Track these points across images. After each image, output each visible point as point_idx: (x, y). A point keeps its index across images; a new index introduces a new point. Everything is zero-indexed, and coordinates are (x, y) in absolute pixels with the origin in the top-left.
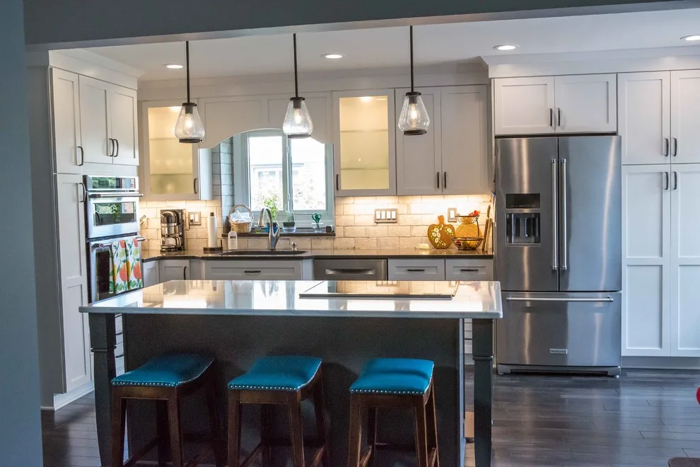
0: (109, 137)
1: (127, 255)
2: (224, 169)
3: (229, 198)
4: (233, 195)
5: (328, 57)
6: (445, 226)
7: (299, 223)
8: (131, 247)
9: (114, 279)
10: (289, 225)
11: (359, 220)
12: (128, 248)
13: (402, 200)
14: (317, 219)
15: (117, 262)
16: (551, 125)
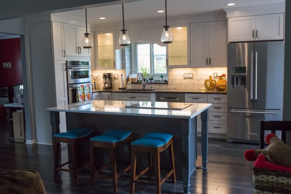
0: (77, 46)
1: (84, 90)
2: (127, 57)
3: (130, 69)
4: (131, 68)
5: (158, 12)
6: (212, 80)
7: (155, 79)
8: (86, 87)
9: (78, 99)
10: (151, 79)
11: (177, 78)
12: (84, 88)
13: (195, 69)
14: (162, 77)
15: (80, 93)
16: (253, 37)
